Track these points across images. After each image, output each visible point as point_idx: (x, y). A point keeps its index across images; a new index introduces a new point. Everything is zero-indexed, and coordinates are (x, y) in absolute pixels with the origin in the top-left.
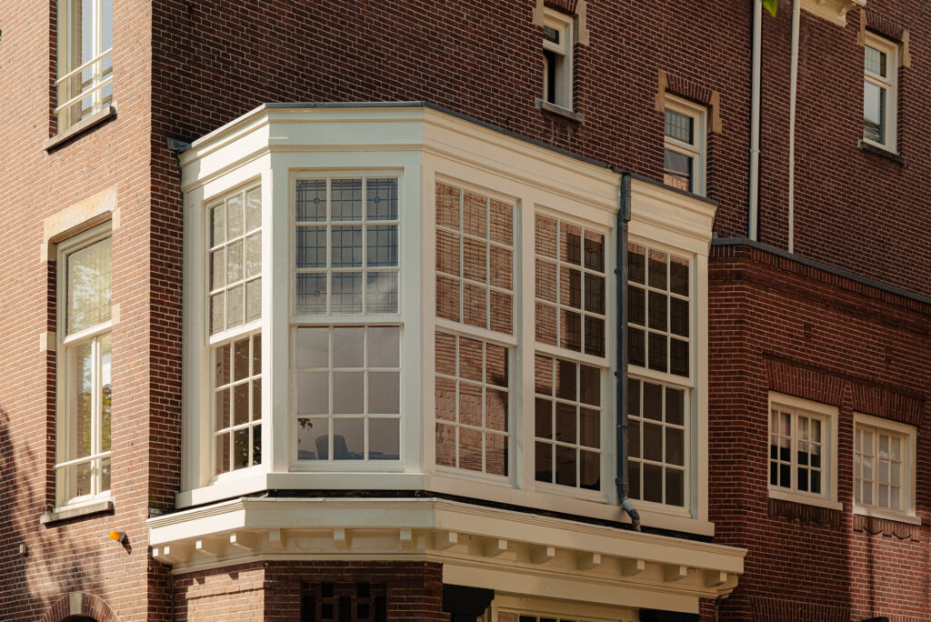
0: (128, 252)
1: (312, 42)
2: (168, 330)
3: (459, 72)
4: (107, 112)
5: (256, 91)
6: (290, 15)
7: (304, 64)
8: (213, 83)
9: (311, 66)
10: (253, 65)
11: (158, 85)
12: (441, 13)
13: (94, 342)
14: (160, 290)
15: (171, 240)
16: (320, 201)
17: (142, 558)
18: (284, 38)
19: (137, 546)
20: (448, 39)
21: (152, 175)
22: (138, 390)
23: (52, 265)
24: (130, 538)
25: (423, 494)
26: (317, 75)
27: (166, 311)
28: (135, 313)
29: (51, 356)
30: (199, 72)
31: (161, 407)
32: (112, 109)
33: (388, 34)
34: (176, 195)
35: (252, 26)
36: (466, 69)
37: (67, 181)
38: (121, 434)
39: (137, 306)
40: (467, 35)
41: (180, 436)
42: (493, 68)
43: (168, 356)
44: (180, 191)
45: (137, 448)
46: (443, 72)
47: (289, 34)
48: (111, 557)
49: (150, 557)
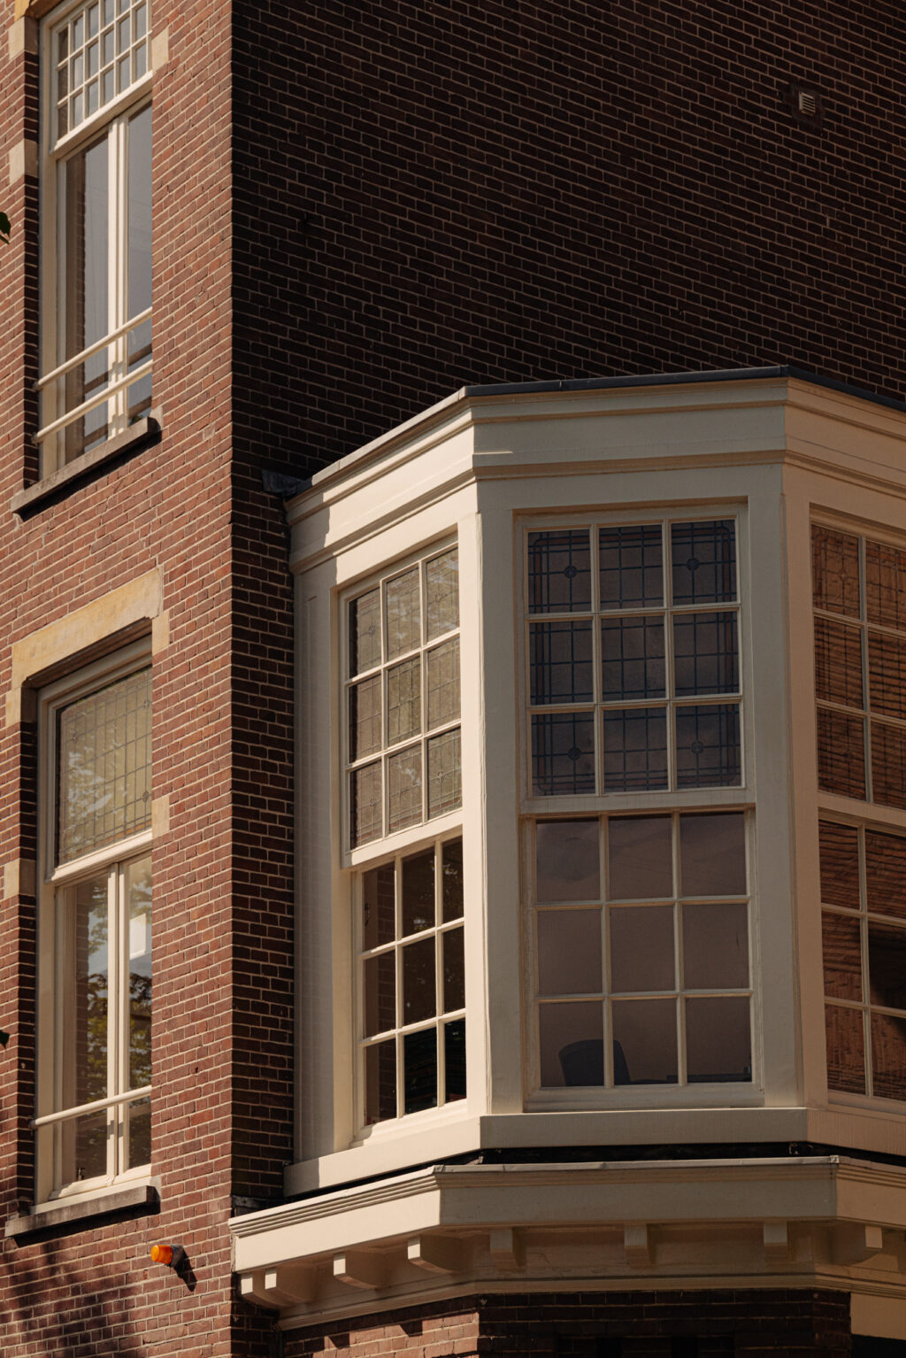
0: (185, 694)
1: (537, 280)
2: (267, 842)
3: (820, 328)
4: (142, 428)
5: (432, 377)
6: (492, 230)
7: (521, 322)
8: (349, 364)
9: (535, 326)
10: (423, 326)
11: (245, 370)
12: (781, 217)
13: (113, 875)
14: (253, 764)
15: (271, 667)
16: (575, 571)
17: (219, 1298)
18: (482, 275)
19: (208, 1274)
20: (796, 266)
21: (235, 542)
22: (208, 962)
23: (29, 730)
24: (193, 1259)
25: (805, 1148)
26: (547, 342)
27: (261, 804)
28: (201, 812)
29: (27, 905)
30: (321, 343)
31: (255, 994)
32: (153, 423)
33: (682, 260)
34: (279, 579)
35: (421, 254)
36: (832, 321)
37: (60, 567)
38: (172, 1050)
39: (204, 798)
40: (833, 257)
41: (291, 1051)
42: (885, 318)
43: (267, 893)
44: (287, 571)
45: (205, 1078)
46: (789, 329)
47: (491, 266)
48: (152, 1300)
49: (236, 1294)
